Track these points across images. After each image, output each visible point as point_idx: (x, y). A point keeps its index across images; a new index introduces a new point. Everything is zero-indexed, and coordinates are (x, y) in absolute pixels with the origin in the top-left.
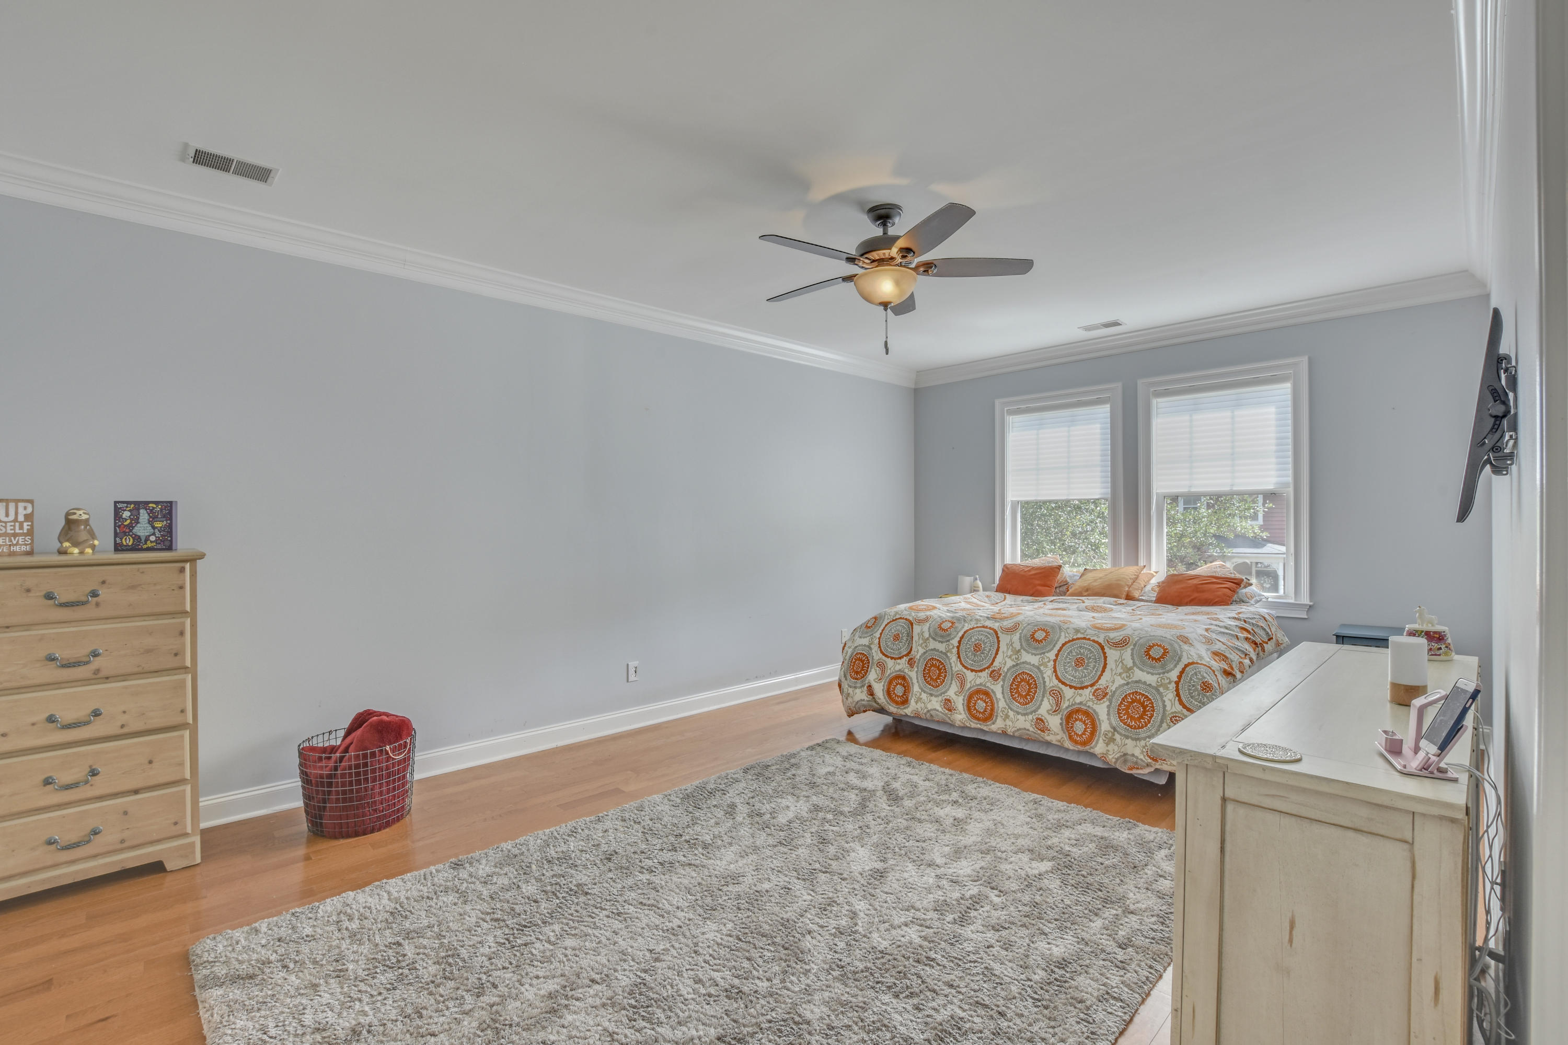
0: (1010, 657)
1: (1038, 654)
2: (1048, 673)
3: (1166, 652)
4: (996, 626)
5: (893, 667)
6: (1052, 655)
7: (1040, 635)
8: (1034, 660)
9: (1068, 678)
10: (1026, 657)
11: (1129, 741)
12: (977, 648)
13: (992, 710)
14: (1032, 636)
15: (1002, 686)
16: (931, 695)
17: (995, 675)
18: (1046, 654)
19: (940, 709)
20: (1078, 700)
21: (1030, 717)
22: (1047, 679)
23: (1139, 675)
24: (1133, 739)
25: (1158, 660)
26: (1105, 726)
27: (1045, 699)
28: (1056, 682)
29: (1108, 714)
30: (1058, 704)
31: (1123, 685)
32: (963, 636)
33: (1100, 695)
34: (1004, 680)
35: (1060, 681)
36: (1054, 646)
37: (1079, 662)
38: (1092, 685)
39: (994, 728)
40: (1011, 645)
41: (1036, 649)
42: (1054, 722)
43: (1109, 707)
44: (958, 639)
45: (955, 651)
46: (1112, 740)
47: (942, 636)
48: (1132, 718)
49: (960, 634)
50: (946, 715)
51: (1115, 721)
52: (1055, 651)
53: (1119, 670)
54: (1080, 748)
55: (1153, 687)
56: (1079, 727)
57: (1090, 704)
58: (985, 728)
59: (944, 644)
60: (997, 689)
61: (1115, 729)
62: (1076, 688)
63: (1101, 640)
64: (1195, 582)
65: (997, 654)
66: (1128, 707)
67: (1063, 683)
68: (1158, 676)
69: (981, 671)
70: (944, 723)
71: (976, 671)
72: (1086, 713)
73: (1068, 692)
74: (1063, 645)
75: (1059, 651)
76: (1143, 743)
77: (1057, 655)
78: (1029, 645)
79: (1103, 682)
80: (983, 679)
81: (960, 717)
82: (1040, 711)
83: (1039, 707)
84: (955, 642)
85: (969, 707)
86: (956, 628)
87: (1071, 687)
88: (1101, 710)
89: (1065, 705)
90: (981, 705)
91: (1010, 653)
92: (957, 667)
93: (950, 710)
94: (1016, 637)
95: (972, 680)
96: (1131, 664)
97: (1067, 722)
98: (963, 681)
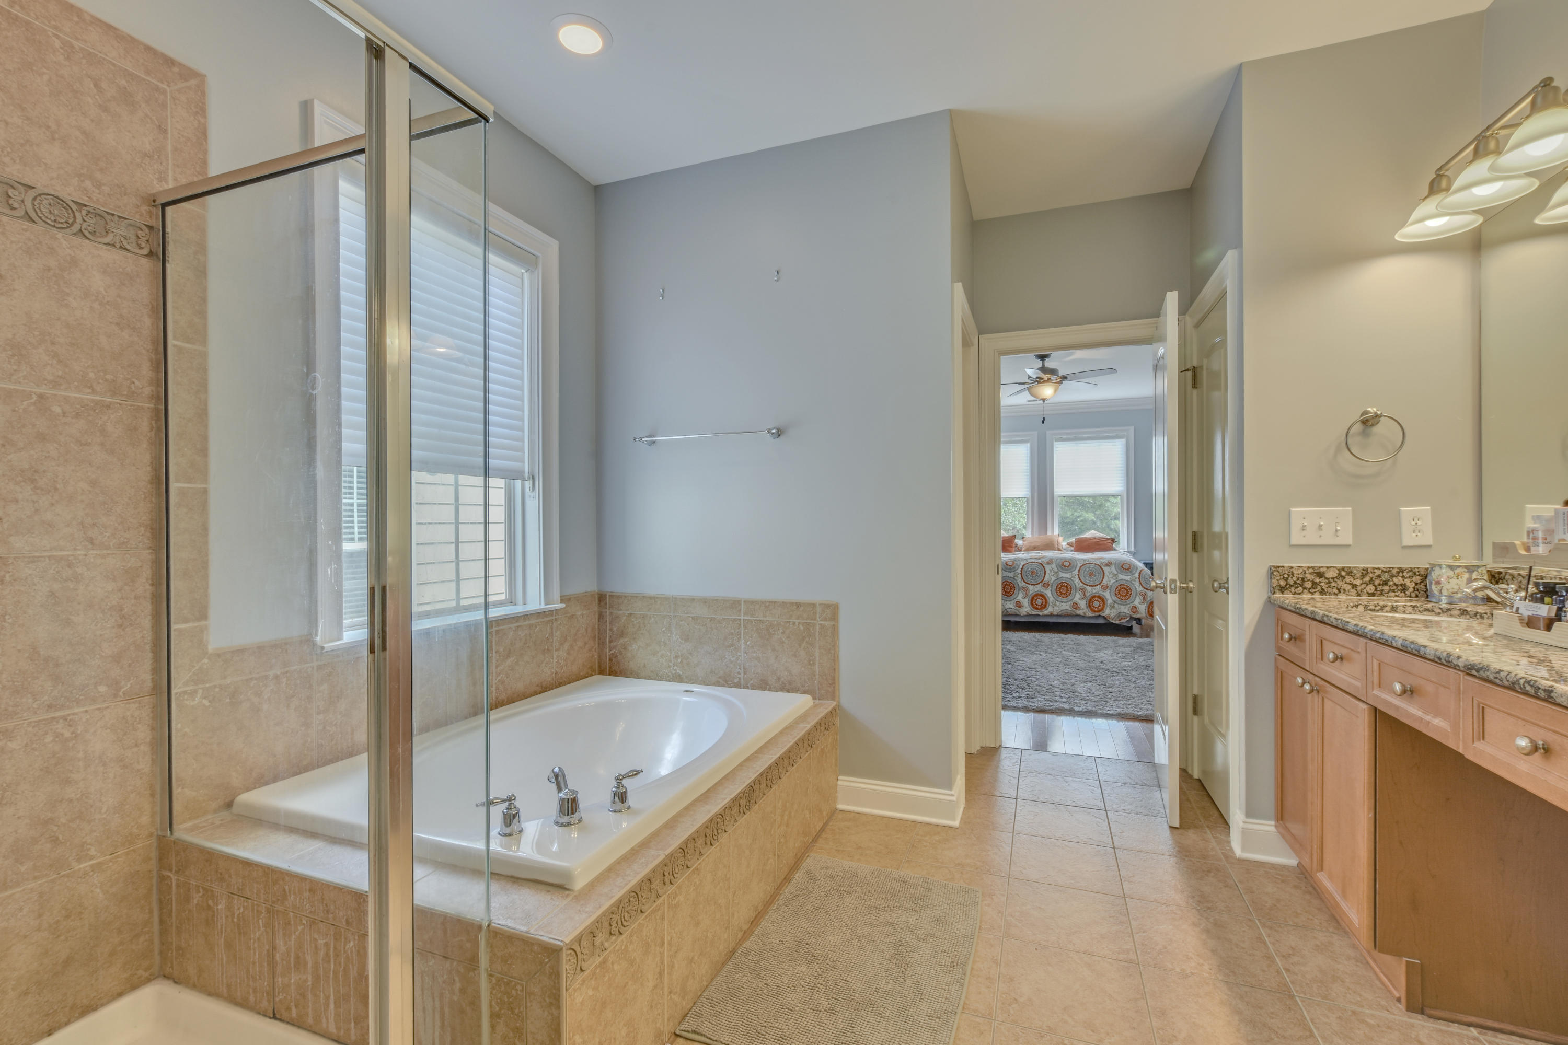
0: (1053, 575)
1: (1069, 573)
2: (1076, 580)
3: (1130, 566)
4: (1040, 561)
6: (1076, 572)
7: (1066, 564)
8: (1067, 576)
9: (1088, 582)
10: (1062, 575)
11: (1122, 606)
12: (1033, 573)
13: (1046, 603)
14: (1063, 565)
15: (1051, 591)
16: (1007, 601)
17: (1046, 585)
18: (1073, 572)
19: (1013, 607)
20: (1094, 591)
21: (1070, 603)
22: (1077, 584)
23: (1121, 577)
24: (1124, 605)
25: (1128, 569)
26: (1110, 601)
27: (1077, 593)
28: (1082, 584)
29: (1111, 596)
30: (1084, 595)
31: (1114, 582)
32: (1022, 569)
33: (1105, 588)
34: (1052, 587)
35: (1084, 584)
36: (1076, 568)
37: (1091, 574)
38: (1100, 584)
39: (1046, 612)
40: (1052, 570)
41: (1066, 570)
42: (1083, 604)
43: (1110, 592)
44: (1020, 569)
45: (1020, 576)
46: (1113, 607)
47: (1010, 569)
48: (1122, 596)
49: (1021, 567)
50: (1017, 610)
51: (1115, 598)
52: (1077, 570)
53: (1111, 576)
54: (1097, 614)
55: (1129, 581)
56: (1096, 604)
57: (1101, 592)
58: (1040, 614)
59: (1012, 573)
60: (1048, 593)
61: (1115, 602)
62: (1092, 586)
63: (1098, 563)
64: (1095, 540)
65: (1045, 575)
66: (1119, 591)
67: (1086, 585)
68: (1130, 576)
69: (1037, 584)
70: (1016, 615)
71: (1034, 585)
72: (1099, 597)
73: (1089, 588)
74: (1081, 567)
75: (1079, 570)
76: (1129, 606)
77: (1079, 572)
78: (1062, 569)
79: (1104, 581)
80: (1039, 588)
81: (1026, 609)
82: (1075, 600)
83: (1074, 597)
84: (1019, 571)
85: (1032, 603)
86: (1017, 564)
87: (1090, 586)
88: (1106, 594)
89: (1088, 594)
90: (1039, 602)
91: (1052, 574)
92: (1022, 584)
93: (1020, 607)
94: (1054, 566)
95: (1032, 589)
96: (1116, 572)
97: (1090, 602)
98: (1027, 591)
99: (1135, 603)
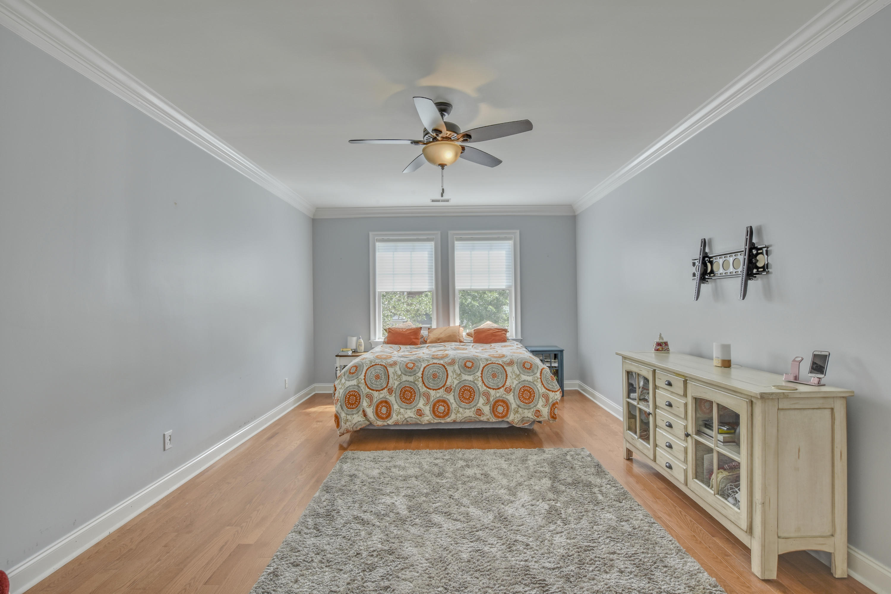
0: (456, 378)
1: (472, 375)
2: (480, 383)
3: (531, 365)
4: (442, 362)
5: (377, 396)
6: (479, 374)
7: (469, 364)
8: (470, 378)
9: (491, 384)
10: (465, 377)
11: (526, 411)
12: (435, 376)
13: (449, 410)
14: (465, 365)
15: (454, 396)
16: (407, 409)
17: (449, 390)
18: (476, 374)
19: (414, 416)
20: (498, 395)
21: (473, 409)
22: (480, 387)
23: (524, 377)
24: (527, 409)
25: (529, 369)
26: (514, 406)
27: (481, 398)
28: (485, 388)
29: (514, 399)
30: (488, 399)
31: (517, 384)
32: (423, 371)
33: (509, 390)
34: (454, 392)
35: (487, 387)
36: (479, 369)
37: (494, 376)
38: (503, 386)
39: (449, 420)
40: (455, 371)
41: (469, 372)
42: (487, 409)
43: (514, 396)
44: (421, 373)
45: (420, 379)
46: (517, 412)
47: (410, 372)
48: (526, 399)
49: (422, 369)
50: (418, 419)
51: (518, 402)
52: (480, 372)
53: (514, 377)
54: (500, 420)
55: (532, 382)
56: (500, 409)
57: (504, 396)
58: (443, 421)
59: (412, 377)
60: (451, 398)
61: (519, 406)
62: (496, 389)
63: (501, 363)
65: (447, 378)
66: (523, 394)
67: (489, 388)
68: (532, 377)
69: (439, 389)
70: (417, 424)
71: (436, 390)
72: (503, 401)
73: (492, 392)
74: (483, 368)
75: (482, 371)
76: (532, 410)
77: (482, 374)
78: (465, 370)
79: (508, 384)
80: (441, 393)
81: (428, 418)
82: (478, 405)
83: (478, 403)
84: (420, 374)
85: (434, 411)
86: (417, 366)
87: (493, 389)
88: (510, 398)
89: (491, 399)
90: (441, 409)
91: (455, 376)
92: (423, 389)
93: (420, 416)
94: (456, 367)
95: (434, 395)
96: (518, 373)
97: (493, 408)
98: (428, 397)
99: (538, 406)
